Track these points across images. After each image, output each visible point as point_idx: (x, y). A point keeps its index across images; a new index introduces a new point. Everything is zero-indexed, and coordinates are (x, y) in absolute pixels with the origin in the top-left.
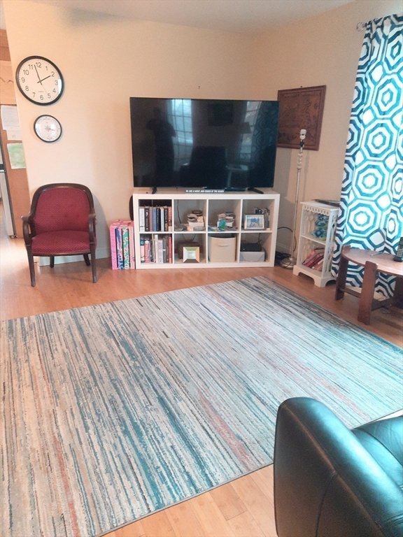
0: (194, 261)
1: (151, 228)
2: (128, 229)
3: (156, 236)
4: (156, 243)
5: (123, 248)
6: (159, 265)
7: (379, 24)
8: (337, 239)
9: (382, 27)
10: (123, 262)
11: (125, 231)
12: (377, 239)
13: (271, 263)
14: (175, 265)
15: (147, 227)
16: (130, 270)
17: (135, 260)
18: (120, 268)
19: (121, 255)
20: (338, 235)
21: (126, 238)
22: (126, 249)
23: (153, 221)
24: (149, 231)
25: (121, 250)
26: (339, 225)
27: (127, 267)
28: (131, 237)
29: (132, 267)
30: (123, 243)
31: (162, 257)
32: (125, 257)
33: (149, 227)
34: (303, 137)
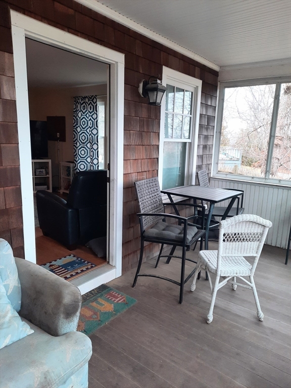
7: (78, 98)
34: (58, 136)
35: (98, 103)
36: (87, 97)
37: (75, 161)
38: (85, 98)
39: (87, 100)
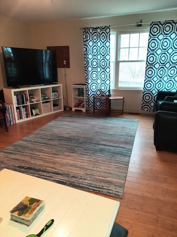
0: (38, 115)
1: (20, 104)
2: (11, 106)
3: (22, 107)
4: (22, 110)
5: (9, 115)
6: (25, 119)
7: (88, 29)
8: (87, 95)
9: (89, 30)
10: (10, 121)
11: (9, 107)
12: (99, 93)
13: (62, 110)
14: (31, 118)
15: (18, 104)
16: (13, 124)
17: (15, 120)
18: (9, 124)
19: (9, 118)
20: (87, 94)
21: (10, 110)
22: (11, 115)
23: (20, 101)
24: (19, 105)
25: (9, 116)
26: (87, 91)
27: (12, 123)
28: (12, 109)
29: (14, 123)
30: (9, 112)
31: (25, 116)
32: (11, 119)
33: (19, 103)
34: (65, 63)
35: (111, 32)
36: (98, 27)
37: (87, 84)
38: (97, 28)
39: (99, 31)
